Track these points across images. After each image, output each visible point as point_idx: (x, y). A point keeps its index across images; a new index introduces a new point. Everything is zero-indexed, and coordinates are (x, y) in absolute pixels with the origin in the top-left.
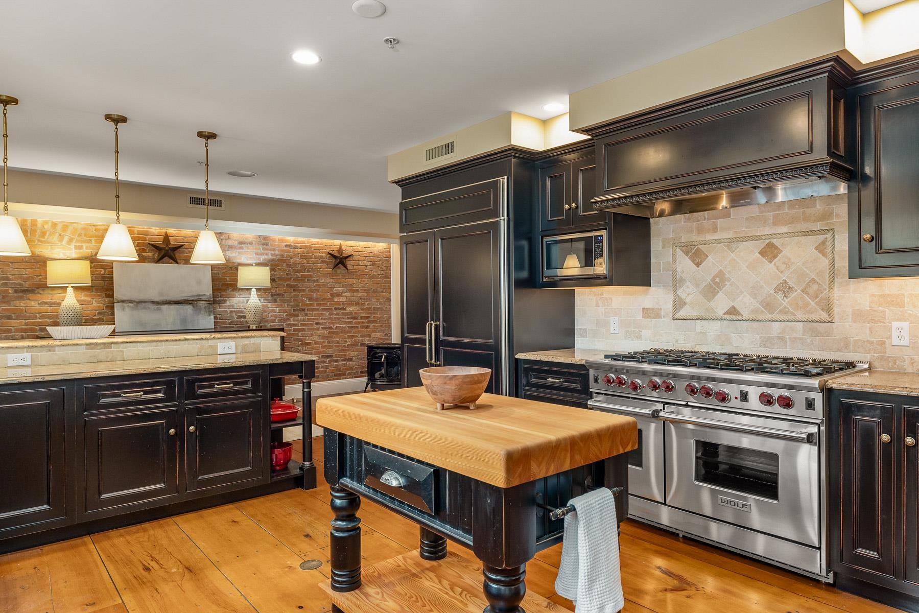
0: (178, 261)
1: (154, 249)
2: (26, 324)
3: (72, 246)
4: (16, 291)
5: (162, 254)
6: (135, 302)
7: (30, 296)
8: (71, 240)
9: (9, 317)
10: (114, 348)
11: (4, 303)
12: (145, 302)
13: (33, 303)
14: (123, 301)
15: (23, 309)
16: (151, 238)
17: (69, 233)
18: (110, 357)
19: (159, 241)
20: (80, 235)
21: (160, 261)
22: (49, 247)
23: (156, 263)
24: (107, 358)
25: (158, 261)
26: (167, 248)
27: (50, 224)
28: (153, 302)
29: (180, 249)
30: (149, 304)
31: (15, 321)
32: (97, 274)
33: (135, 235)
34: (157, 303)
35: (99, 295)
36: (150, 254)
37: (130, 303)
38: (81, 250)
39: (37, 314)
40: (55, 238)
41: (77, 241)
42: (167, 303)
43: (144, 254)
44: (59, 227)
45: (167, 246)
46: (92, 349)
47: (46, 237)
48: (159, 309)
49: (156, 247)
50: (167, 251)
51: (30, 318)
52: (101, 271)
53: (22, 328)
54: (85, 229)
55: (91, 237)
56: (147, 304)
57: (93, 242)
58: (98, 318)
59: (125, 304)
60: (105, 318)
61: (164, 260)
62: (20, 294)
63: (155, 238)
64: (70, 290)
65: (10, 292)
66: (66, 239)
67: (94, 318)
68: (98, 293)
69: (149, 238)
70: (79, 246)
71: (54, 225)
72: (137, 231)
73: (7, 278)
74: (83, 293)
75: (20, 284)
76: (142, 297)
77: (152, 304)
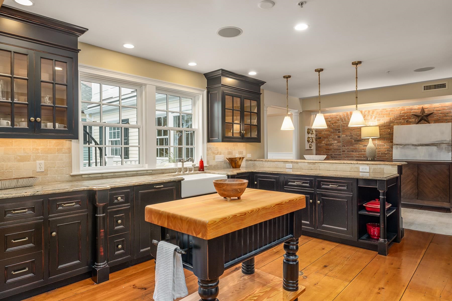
0: (430, 122)
1: (416, 117)
2: (359, 154)
3: (376, 120)
4: (355, 141)
5: (420, 119)
6: (403, 145)
7: (360, 143)
8: (375, 117)
9: (353, 151)
10: (316, 165)
11: (351, 145)
12: (408, 145)
13: (361, 146)
14: (397, 145)
15: (357, 148)
16: (414, 111)
17: (375, 114)
18: (315, 168)
19: (419, 112)
20: (379, 115)
21: (420, 123)
22: (367, 122)
23: (416, 124)
24: (314, 168)
25: (418, 123)
26: (422, 116)
27: (367, 112)
28: (413, 145)
29: (431, 115)
30: (411, 146)
31: (355, 153)
32: (387, 132)
33: (405, 111)
34: (415, 145)
35: (387, 142)
36: (413, 120)
37: (400, 145)
38: (380, 121)
39: (362, 150)
40: (369, 117)
41: (378, 118)
42: (421, 145)
43: (410, 120)
44: (371, 112)
45: (422, 114)
46: (309, 164)
47: (366, 117)
48: (416, 148)
49: (416, 116)
50: (423, 117)
51: (360, 152)
52: (388, 130)
53: (357, 156)
54: (381, 111)
55: (384, 115)
56: (409, 146)
57: (385, 116)
58: (387, 152)
59: (398, 146)
60: (390, 152)
61: (421, 122)
62: (356, 142)
63: (416, 111)
64: (370, 140)
65: (353, 141)
66: (374, 117)
67: (385, 152)
68: (387, 141)
69: (413, 112)
70: (379, 119)
71: (369, 112)
72: (407, 109)
73: (352, 136)
74: (380, 141)
75: (356, 138)
76: (407, 142)
77: (412, 146)
